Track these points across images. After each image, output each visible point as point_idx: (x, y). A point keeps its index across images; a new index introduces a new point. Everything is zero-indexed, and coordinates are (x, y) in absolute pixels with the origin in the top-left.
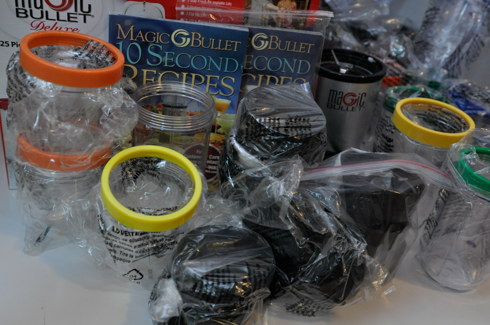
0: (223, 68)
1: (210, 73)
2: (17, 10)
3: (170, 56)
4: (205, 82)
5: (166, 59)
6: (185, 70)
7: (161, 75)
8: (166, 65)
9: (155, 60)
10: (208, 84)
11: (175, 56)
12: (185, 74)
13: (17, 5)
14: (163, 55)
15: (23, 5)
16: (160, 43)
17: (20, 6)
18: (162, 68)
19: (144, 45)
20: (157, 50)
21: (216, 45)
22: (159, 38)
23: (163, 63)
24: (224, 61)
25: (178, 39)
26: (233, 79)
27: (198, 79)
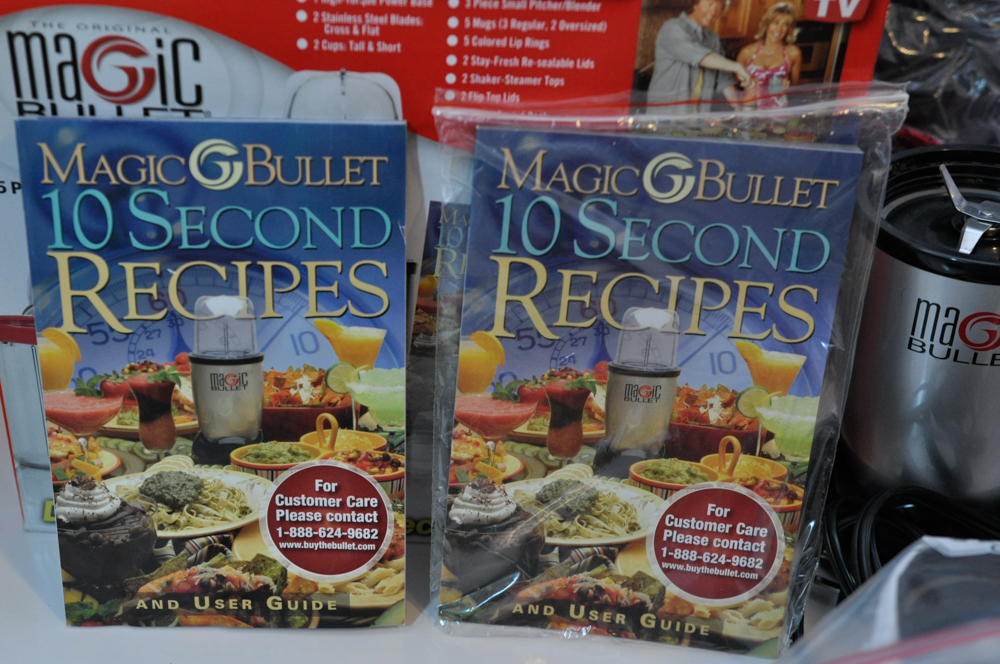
0: (348, 236)
1: (313, 254)
2: (20, 105)
3: (194, 217)
4: (303, 284)
5: (184, 228)
6: (242, 255)
7: (176, 274)
8: (185, 245)
9: (152, 235)
10: (313, 288)
11: (207, 217)
12: (242, 266)
13: (19, 93)
14: (174, 218)
15: (35, 94)
16: (160, 186)
17: (27, 95)
18: (174, 253)
19: (119, 195)
20: (153, 204)
21: (318, 173)
22: (154, 169)
23: (177, 240)
24: (348, 215)
25: (210, 168)
26: (382, 266)
27: (280, 275)
